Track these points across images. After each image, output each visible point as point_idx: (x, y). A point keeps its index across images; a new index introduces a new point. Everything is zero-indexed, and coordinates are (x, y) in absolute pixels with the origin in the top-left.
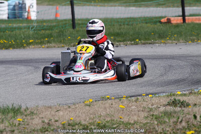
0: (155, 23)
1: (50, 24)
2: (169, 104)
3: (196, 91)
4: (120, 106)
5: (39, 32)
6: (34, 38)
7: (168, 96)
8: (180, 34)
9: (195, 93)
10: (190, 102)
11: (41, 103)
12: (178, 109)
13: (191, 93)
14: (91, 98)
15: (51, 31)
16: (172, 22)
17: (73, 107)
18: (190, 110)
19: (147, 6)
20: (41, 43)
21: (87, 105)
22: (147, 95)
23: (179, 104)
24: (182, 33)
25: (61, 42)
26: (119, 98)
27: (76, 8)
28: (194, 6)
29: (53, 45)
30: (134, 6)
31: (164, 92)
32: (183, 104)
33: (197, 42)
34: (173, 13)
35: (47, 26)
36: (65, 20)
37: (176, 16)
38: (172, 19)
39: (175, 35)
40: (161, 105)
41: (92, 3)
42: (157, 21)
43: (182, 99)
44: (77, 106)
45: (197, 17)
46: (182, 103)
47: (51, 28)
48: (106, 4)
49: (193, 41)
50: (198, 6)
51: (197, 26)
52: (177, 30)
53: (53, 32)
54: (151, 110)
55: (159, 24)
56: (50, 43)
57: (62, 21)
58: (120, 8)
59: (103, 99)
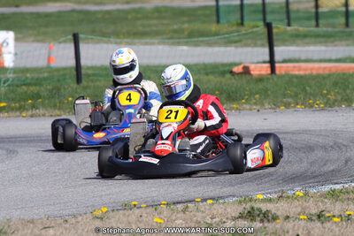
0: (223, 73)
1: (36, 76)
2: (241, 217)
3: (290, 193)
4: (155, 220)
5: (19, 89)
6: (8, 99)
7: (240, 202)
8: (265, 93)
9: (288, 197)
10: (279, 213)
11: (16, 214)
12: (257, 225)
13: (281, 196)
14: (104, 205)
15: (38, 88)
16: (252, 72)
17: (73, 221)
18: (278, 226)
19: (210, 44)
20: (21, 109)
21: (98, 218)
22: (204, 200)
23: (259, 215)
24: (269, 92)
25: (55, 106)
26: (155, 206)
27: (83, 48)
28: (292, 45)
29: (41, 111)
30: (186, 44)
31: (234, 196)
32: (266, 217)
33: (295, 107)
34: (253, 57)
35: (32, 79)
36: (65, 69)
37: (258, 63)
38: (252, 67)
39: (257, 96)
40: (227, 219)
41: (112, 39)
42: (225, 70)
43: (264, 207)
44: (80, 218)
45: (296, 65)
46: (264, 214)
47: (38, 82)
48: (136, 41)
49: (287, 106)
50: (298, 45)
51: (295, 80)
52: (261, 86)
53: (42, 88)
54: (210, 226)
55: (228, 76)
56: (37, 108)
57: (58, 70)
58: (161, 47)
59: (127, 207)
